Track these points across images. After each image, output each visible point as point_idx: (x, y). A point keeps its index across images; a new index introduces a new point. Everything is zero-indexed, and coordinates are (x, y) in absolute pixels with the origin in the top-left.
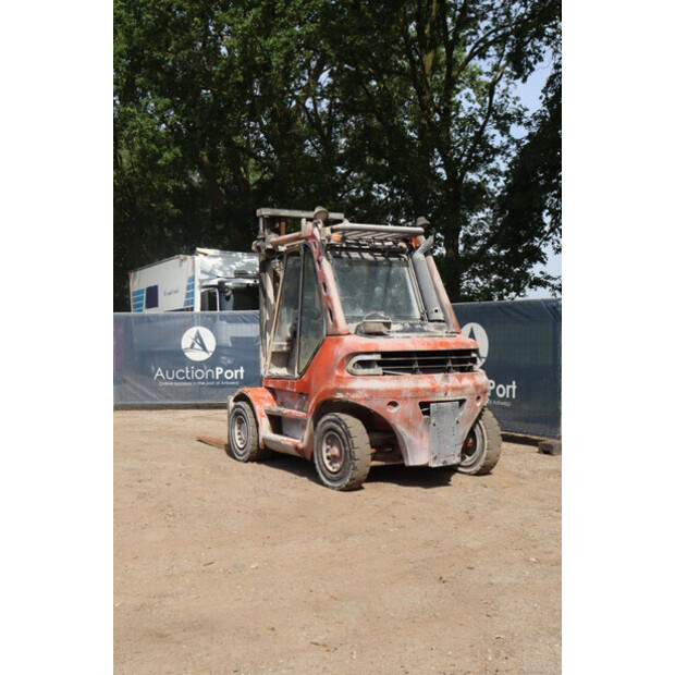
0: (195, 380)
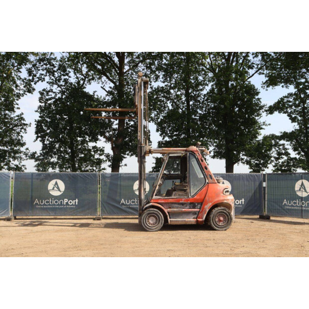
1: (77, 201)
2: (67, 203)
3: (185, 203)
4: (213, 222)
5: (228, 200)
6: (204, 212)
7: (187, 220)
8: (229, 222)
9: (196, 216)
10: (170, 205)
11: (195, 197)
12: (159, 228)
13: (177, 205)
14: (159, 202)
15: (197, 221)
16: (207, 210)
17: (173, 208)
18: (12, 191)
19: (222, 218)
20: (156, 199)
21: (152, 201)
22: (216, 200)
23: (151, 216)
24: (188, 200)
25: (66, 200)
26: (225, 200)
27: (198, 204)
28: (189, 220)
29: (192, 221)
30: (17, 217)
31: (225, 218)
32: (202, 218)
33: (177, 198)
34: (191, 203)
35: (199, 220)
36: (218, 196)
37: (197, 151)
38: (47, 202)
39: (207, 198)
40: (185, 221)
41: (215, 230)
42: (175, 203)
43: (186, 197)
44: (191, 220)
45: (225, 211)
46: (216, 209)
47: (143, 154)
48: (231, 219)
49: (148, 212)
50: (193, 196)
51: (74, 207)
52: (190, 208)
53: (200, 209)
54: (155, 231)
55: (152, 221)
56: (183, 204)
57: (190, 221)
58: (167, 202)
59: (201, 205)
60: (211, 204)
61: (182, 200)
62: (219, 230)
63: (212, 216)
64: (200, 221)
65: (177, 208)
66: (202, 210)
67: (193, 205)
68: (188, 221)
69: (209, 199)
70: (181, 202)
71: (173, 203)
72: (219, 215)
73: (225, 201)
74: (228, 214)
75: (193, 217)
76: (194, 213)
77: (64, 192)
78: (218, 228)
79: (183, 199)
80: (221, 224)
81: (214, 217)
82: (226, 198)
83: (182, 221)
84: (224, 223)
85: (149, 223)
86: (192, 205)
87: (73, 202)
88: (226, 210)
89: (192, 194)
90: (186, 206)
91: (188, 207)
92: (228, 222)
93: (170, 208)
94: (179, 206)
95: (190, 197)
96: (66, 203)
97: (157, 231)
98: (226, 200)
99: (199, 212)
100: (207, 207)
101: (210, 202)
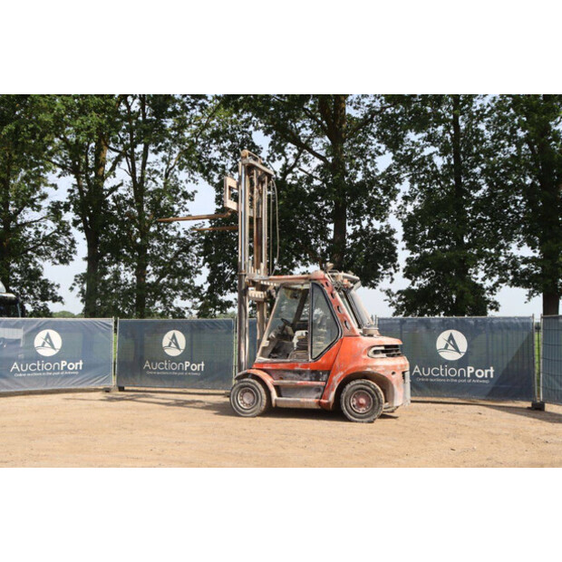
1: (203, 365)
2: (189, 368)
3: (304, 372)
5: (377, 367)
7: (302, 400)
8: (376, 408)
9: (319, 394)
10: (281, 373)
11: (320, 360)
12: (257, 412)
13: (291, 375)
14: (265, 368)
15: (319, 403)
16: (336, 385)
17: (286, 378)
19: (363, 401)
20: (260, 363)
21: (254, 366)
22: (352, 366)
23: (246, 391)
24: (306, 366)
25: (187, 364)
26: (368, 367)
28: (306, 400)
30: (126, 388)
32: (328, 399)
34: (312, 372)
35: (322, 401)
36: (357, 358)
39: (337, 363)
40: (299, 402)
41: (350, 421)
42: (289, 371)
44: (310, 400)
45: (368, 388)
46: (353, 383)
47: (243, 287)
48: (380, 402)
50: (316, 359)
52: (311, 380)
53: (326, 381)
55: (247, 399)
56: (300, 373)
57: (308, 403)
59: (329, 375)
61: (297, 366)
62: (356, 422)
63: (344, 395)
64: (325, 404)
65: (292, 379)
67: (316, 375)
68: (303, 403)
69: (340, 364)
70: (296, 368)
71: (285, 371)
72: (359, 394)
73: (369, 370)
74: (373, 392)
76: (318, 389)
78: (355, 417)
79: (300, 364)
80: (361, 410)
82: (369, 364)
86: (314, 374)
87: (197, 367)
88: (369, 386)
89: (315, 356)
90: (306, 376)
91: (308, 378)
92: (373, 408)
93: (281, 378)
94: (295, 376)
97: (255, 417)
98: (371, 367)
99: (324, 387)
100: (336, 379)
101: (341, 370)
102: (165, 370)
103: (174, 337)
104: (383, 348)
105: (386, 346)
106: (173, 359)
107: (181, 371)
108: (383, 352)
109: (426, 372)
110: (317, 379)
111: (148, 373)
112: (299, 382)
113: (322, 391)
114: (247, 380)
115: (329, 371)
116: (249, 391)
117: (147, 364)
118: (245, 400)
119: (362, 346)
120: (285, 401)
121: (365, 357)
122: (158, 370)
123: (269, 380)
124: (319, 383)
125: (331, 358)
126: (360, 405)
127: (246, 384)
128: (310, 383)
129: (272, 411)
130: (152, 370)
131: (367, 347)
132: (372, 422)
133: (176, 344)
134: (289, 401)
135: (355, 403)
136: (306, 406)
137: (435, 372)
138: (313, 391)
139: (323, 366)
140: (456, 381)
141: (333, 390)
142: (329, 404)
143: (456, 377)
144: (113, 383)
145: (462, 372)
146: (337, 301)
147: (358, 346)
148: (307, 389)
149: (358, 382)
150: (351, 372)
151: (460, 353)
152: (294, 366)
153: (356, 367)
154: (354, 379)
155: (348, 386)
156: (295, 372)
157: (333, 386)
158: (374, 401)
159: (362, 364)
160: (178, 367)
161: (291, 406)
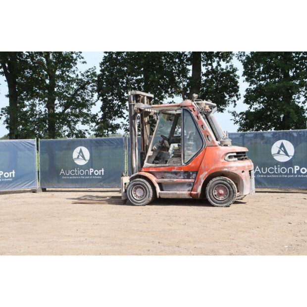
0: (80, 175)
1: (103, 170)
3: (179, 172)
4: (210, 196)
6: (198, 183)
7: (178, 192)
8: (231, 196)
9: (190, 188)
10: (163, 174)
11: (190, 164)
13: (170, 175)
14: (151, 170)
15: (191, 194)
16: (203, 181)
17: (166, 177)
18: (38, 161)
19: (221, 192)
21: (143, 170)
22: (214, 168)
24: (180, 169)
25: (91, 170)
27: (193, 173)
28: (181, 192)
29: (185, 194)
31: (226, 191)
33: (169, 166)
34: (185, 172)
35: (192, 192)
36: (216, 162)
37: (192, 106)
38: (73, 173)
39: (202, 165)
40: (176, 193)
41: (213, 206)
42: (168, 172)
43: (179, 164)
44: (184, 192)
45: (225, 182)
46: (214, 179)
48: (234, 192)
49: (134, 183)
50: (187, 163)
51: (100, 177)
52: (184, 179)
54: (142, 205)
56: (176, 173)
58: (158, 170)
59: (197, 174)
60: (206, 173)
61: (174, 168)
62: (218, 206)
63: (208, 188)
65: (171, 178)
66: (197, 181)
67: (187, 174)
68: (179, 194)
69: (205, 166)
70: (173, 170)
71: (165, 172)
72: (218, 187)
74: (229, 185)
75: (188, 189)
76: (189, 184)
77: (89, 161)
80: (221, 198)
81: (211, 190)
82: (226, 166)
83: (173, 194)
84: (225, 197)
85: (137, 196)
86: (186, 174)
87: (99, 172)
88: (226, 181)
91: (182, 177)
92: (229, 196)
93: (163, 178)
95: (183, 164)
96: (92, 173)
97: (145, 205)
99: (194, 183)
100: (202, 177)
101: (205, 171)
102: (75, 176)
103: (81, 151)
104: (235, 154)
105: (237, 153)
106: (81, 167)
107: (87, 175)
108: (235, 157)
109: (264, 171)
110: (189, 178)
111: (63, 177)
112: (175, 180)
113: (192, 186)
114: (138, 179)
115: (197, 172)
116: (140, 187)
117: (62, 172)
118: (138, 194)
119: (220, 153)
120: (166, 194)
121: (222, 160)
122: (70, 175)
123: (154, 179)
124: (190, 180)
125: (198, 163)
126: (220, 195)
127: (138, 182)
128: (183, 180)
129: (157, 201)
130: (66, 176)
131: (224, 153)
132: (228, 206)
133: (83, 156)
134: (169, 194)
135: (216, 193)
136: (181, 197)
137: (271, 170)
138: (185, 186)
139: (193, 168)
140: (286, 176)
141: (200, 185)
142: (197, 194)
143: (286, 174)
144: (38, 185)
145: (290, 170)
146: (201, 121)
147: (217, 153)
148: (182, 184)
149: (218, 178)
150: (213, 172)
151: (289, 156)
152: (172, 169)
153: (216, 168)
154: (215, 177)
155: (211, 182)
156: (172, 173)
157: (201, 182)
158: (229, 191)
159: (220, 165)
160: (85, 173)
161: (171, 196)
